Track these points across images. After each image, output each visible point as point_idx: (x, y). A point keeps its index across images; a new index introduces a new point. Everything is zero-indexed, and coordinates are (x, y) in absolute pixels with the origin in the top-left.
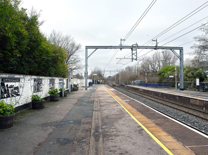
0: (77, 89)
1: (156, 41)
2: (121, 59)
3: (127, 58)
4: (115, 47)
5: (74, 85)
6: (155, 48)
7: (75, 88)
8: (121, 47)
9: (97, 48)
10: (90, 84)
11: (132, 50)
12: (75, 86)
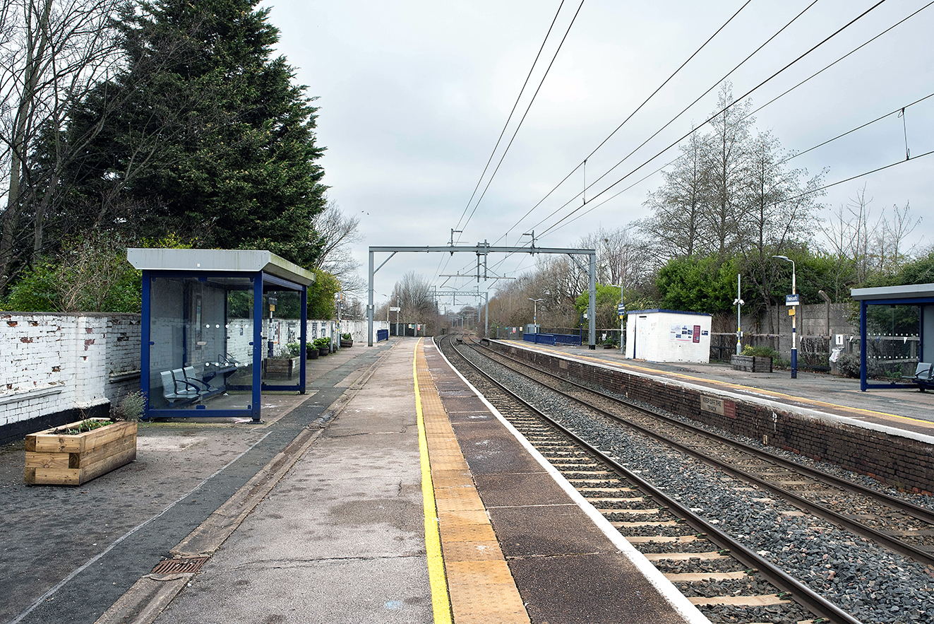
0: (350, 344)
1: (533, 235)
2: (450, 277)
3: (463, 276)
4: (438, 249)
5: (344, 336)
6: (530, 250)
7: (346, 342)
8: (452, 250)
9: (395, 250)
10: (382, 335)
11: (478, 255)
12: (347, 337)
